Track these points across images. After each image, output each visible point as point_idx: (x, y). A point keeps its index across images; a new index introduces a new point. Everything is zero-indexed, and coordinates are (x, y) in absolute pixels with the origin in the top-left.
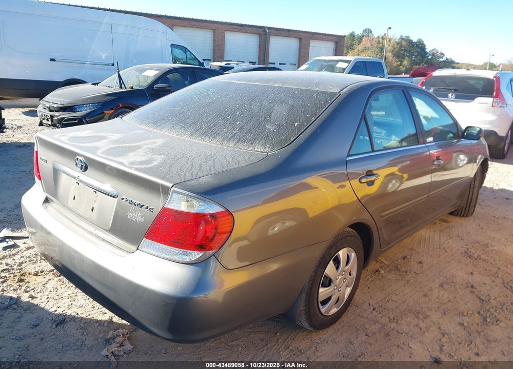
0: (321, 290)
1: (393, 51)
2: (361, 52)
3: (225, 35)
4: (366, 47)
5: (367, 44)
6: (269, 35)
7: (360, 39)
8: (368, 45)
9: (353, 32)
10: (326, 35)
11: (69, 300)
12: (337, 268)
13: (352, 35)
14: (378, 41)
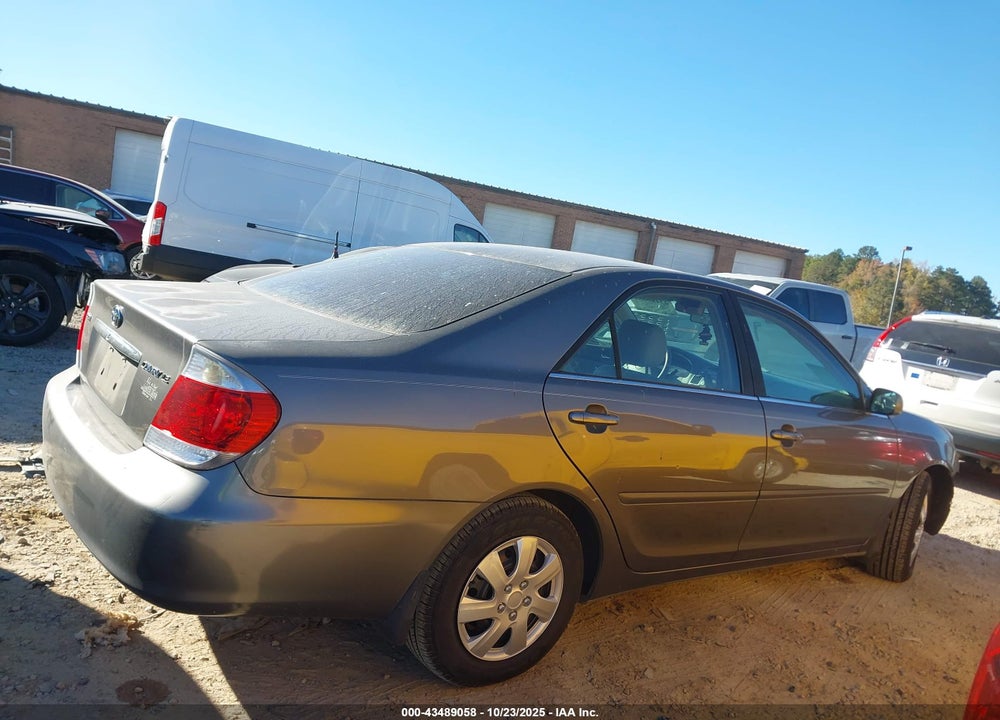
0: (465, 600)
1: (919, 295)
2: (853, 288)
3: (577, 226)
4: (862, 280)
5: (865, 274)
6: (657, 235)
7: (853, 263)
8: (868, 277)
9: (840, 250)
10: (768, 244)
11: (78, 559)
12: (509, 572)
13: (837, 257)
14: (888, 271)
